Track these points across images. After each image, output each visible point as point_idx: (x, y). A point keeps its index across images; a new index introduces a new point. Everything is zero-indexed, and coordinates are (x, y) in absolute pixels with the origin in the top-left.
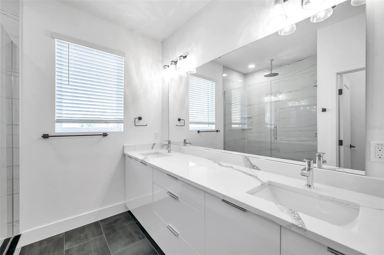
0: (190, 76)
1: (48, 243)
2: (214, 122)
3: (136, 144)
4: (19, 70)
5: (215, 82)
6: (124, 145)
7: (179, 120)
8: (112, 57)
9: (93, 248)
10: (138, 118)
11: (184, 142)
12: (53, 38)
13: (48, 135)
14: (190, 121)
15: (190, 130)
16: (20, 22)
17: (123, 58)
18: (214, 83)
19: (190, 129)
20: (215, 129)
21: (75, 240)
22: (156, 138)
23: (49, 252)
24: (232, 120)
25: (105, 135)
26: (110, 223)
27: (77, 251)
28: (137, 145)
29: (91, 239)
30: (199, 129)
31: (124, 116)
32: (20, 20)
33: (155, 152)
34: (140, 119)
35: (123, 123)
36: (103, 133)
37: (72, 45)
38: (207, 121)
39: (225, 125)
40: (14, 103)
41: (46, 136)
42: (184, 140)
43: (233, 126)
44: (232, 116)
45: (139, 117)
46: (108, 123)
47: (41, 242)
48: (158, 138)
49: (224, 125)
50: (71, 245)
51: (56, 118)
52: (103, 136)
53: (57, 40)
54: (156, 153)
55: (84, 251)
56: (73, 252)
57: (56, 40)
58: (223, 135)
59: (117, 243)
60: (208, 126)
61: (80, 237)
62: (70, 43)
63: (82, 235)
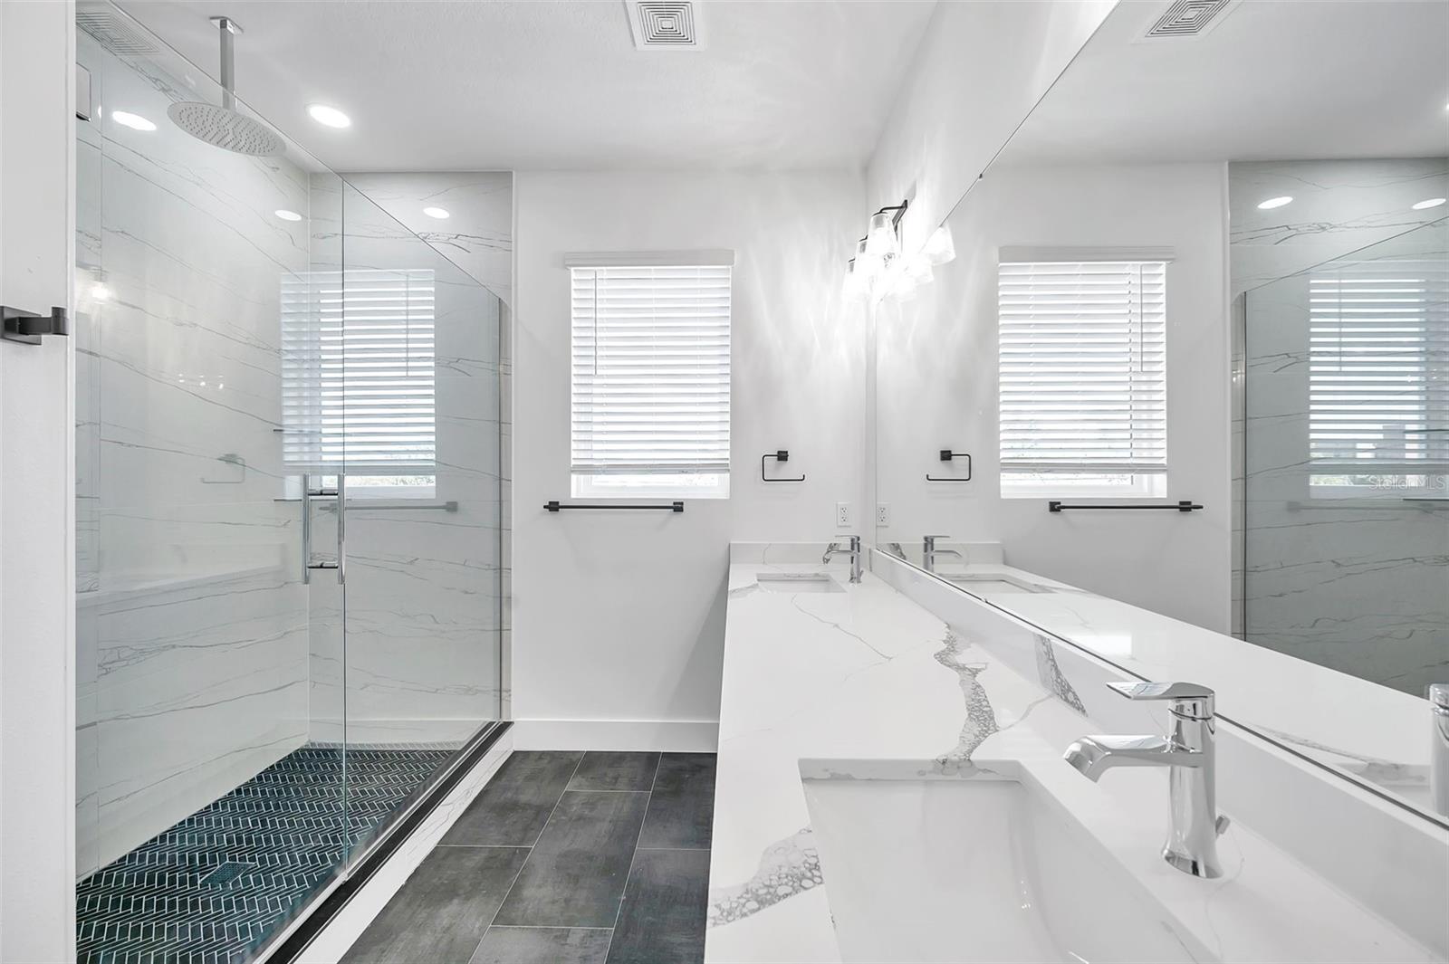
0: (1001, 267)
1: (550, 762)
2: (1164, 461)
3: (768, 543)
4: (511, 359)
5: (1164, 263)
6: (732, 542)
7: (946, 456)
8: (699, 276)
9: (612, 813)
10: (776, 454)
11: (926, 545)
12: (566, 267)
13: (558, 503)
14: (1002, 461)
15: (1003, 497)
16: (513, 253)
17: (729, 269)
18: (1161, 265)
19: (1005, 494)
20: (1164, 495)
21: (592, 778)
22: (840, 524)
23: (542, 781)
24: (1310, 450)
25: (678, 507)
26: (681, 770)
27: (583, 804)
28: (770, 544)
29: (623, 789)
30: (1055, 496)
31: (732, 451)
32: (513, 249)
33: (817, 575)
34: (782, 456)
35: (729, 470)
36: (674, 503)
37: (604, 272)
38: (1122, 455)
39: (1244, 479)
40: (503, 432)
41: (553, 507)
42: (926, 539)
43: (1316, 481)
44: (1313, 426)
45: (779, 452)
46: (686, 472)
47: (542, 755)
48: (849, 526)
49: (1240, 474)
50: (580, 786)
51: (573, 463)
52: (672, 510)
53: (575, 270)
54: (820, 578)
55: (592, 810)
56: (576, 801)
57: (572, 269)
58: (1229, 528)
59: (665, 827)
60: (1132, 483)
61: (605, 774)
62: (596, 268)
63: (611, 773)
